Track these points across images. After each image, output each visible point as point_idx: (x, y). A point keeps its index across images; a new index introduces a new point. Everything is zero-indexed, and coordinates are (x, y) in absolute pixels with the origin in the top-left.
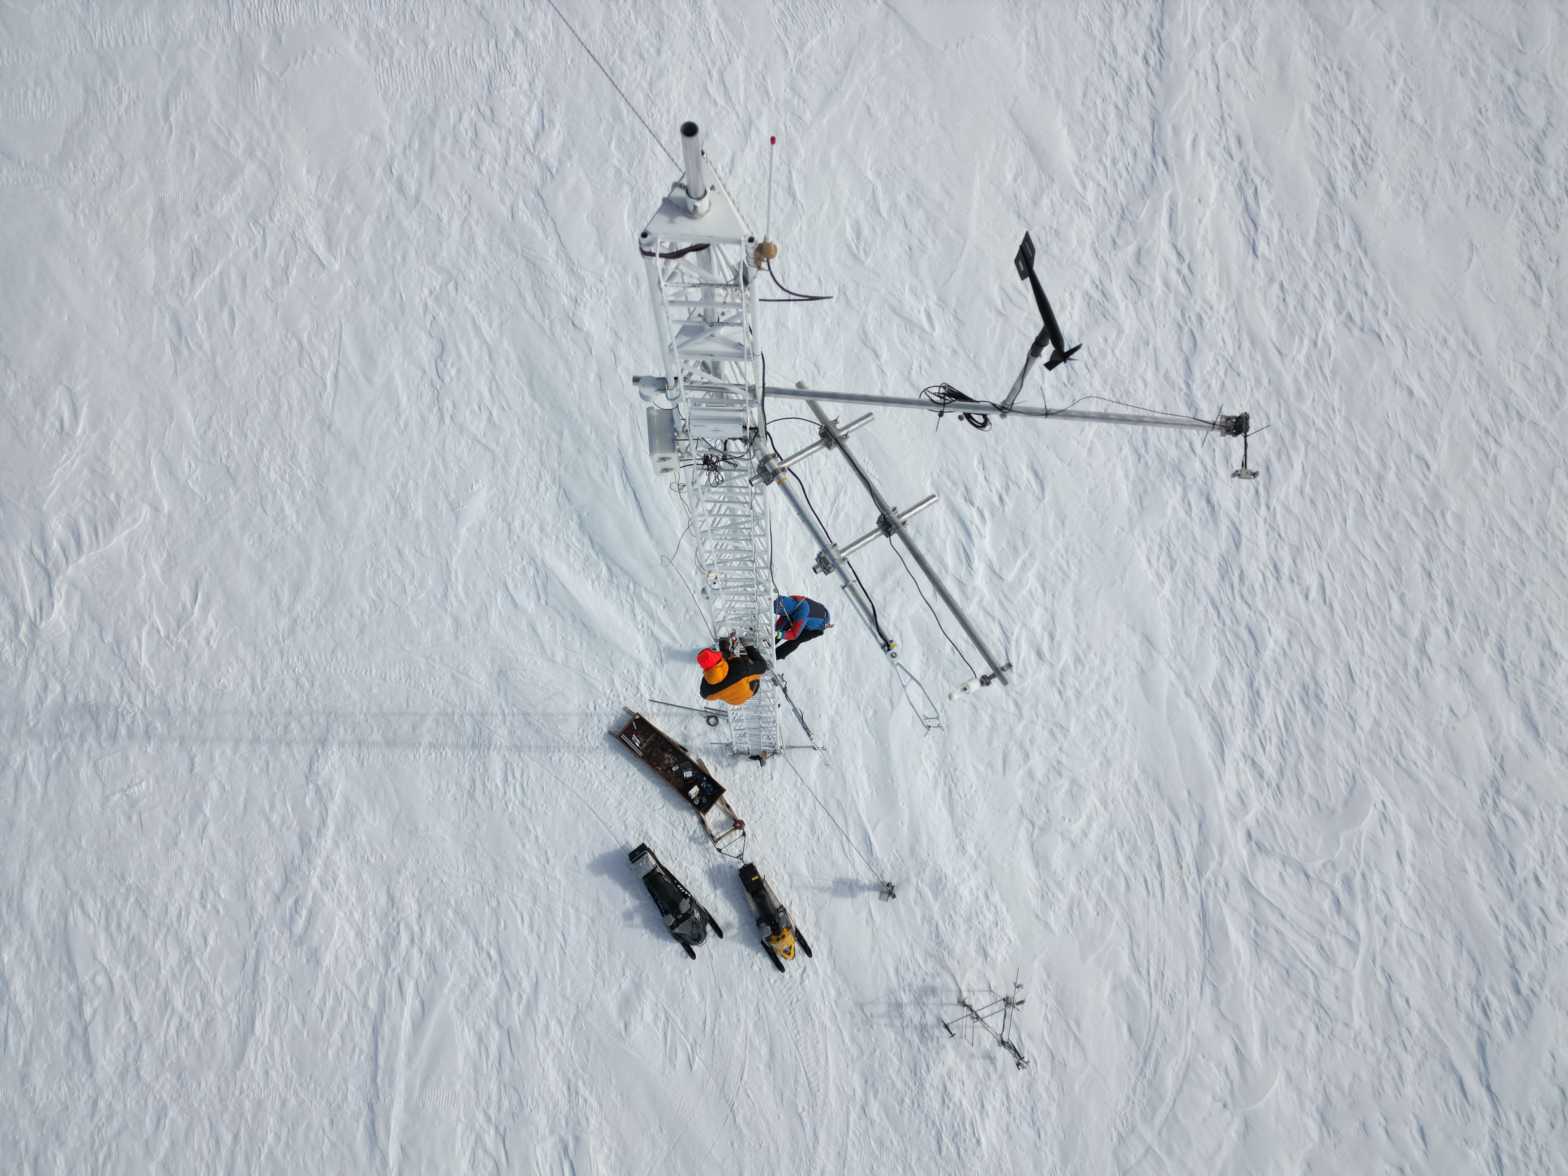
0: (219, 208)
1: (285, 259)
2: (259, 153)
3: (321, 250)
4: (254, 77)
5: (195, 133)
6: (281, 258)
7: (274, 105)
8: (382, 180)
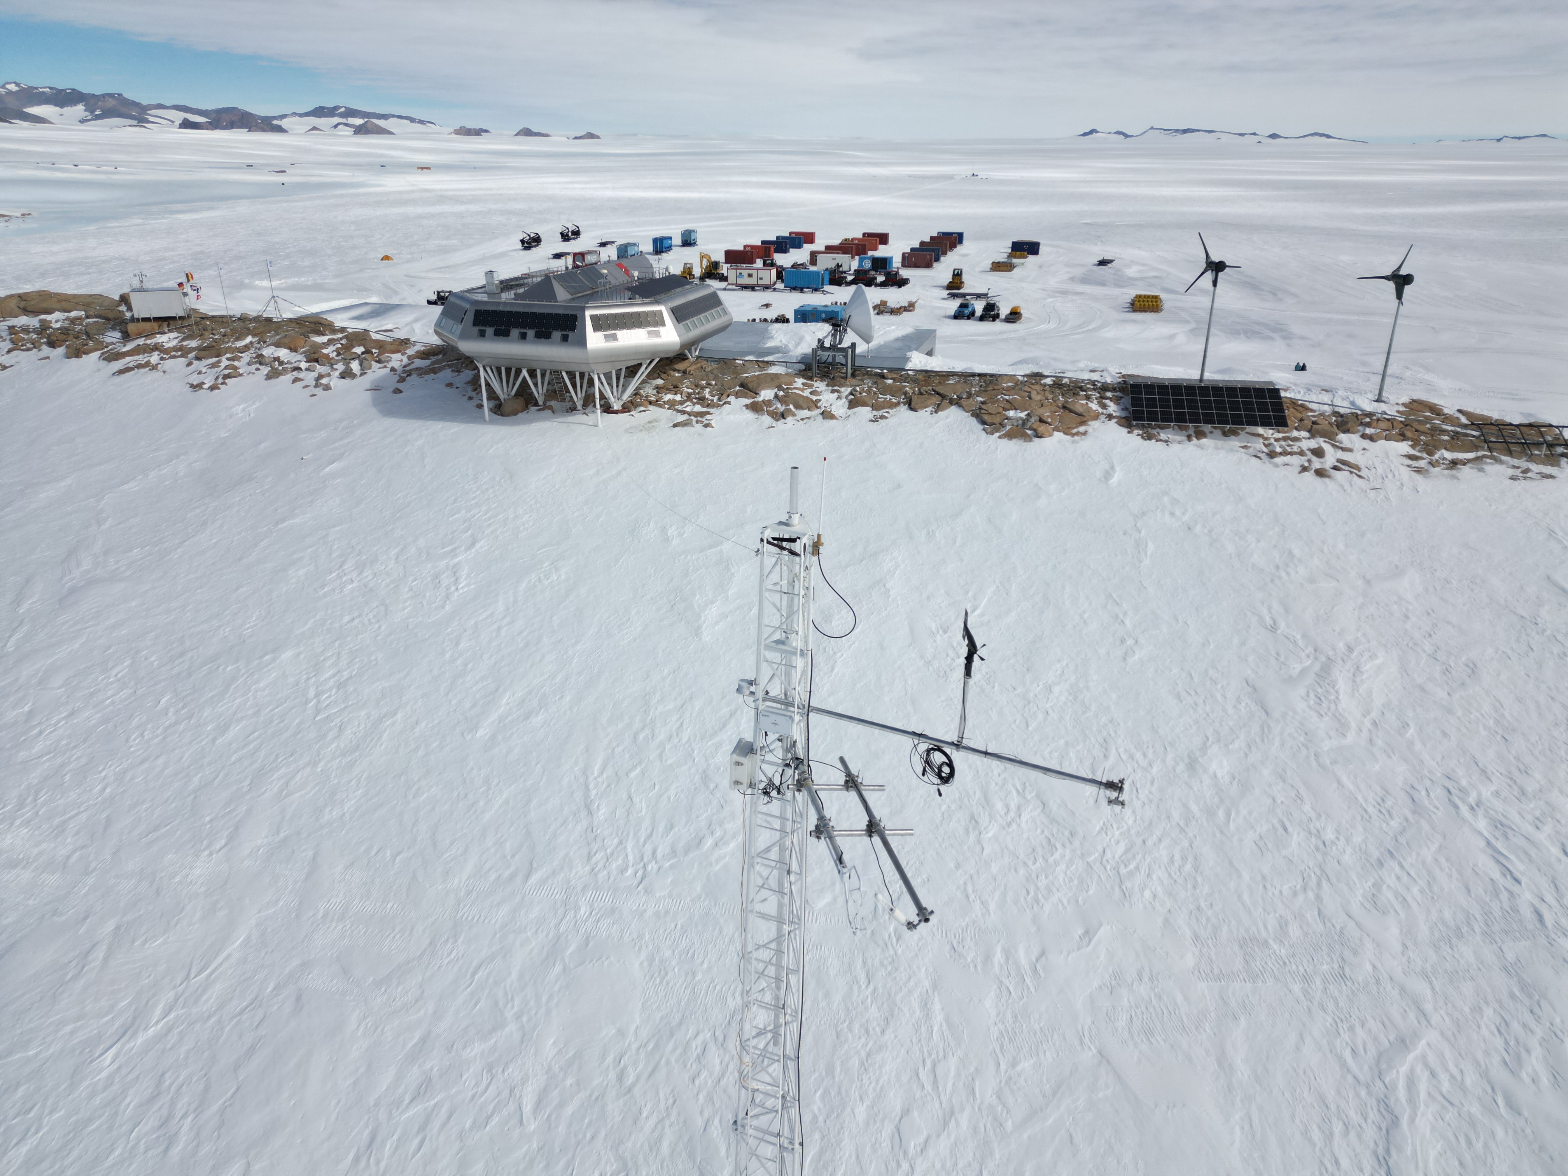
0: (469, 1051)
1: (494, 1108)
2: (525, 1019)
3: (527, 1109)
4: (554, 964)
5: (487, 991)
6: (491, 1107)
7: (556, 988)
8: (608, 1067)
